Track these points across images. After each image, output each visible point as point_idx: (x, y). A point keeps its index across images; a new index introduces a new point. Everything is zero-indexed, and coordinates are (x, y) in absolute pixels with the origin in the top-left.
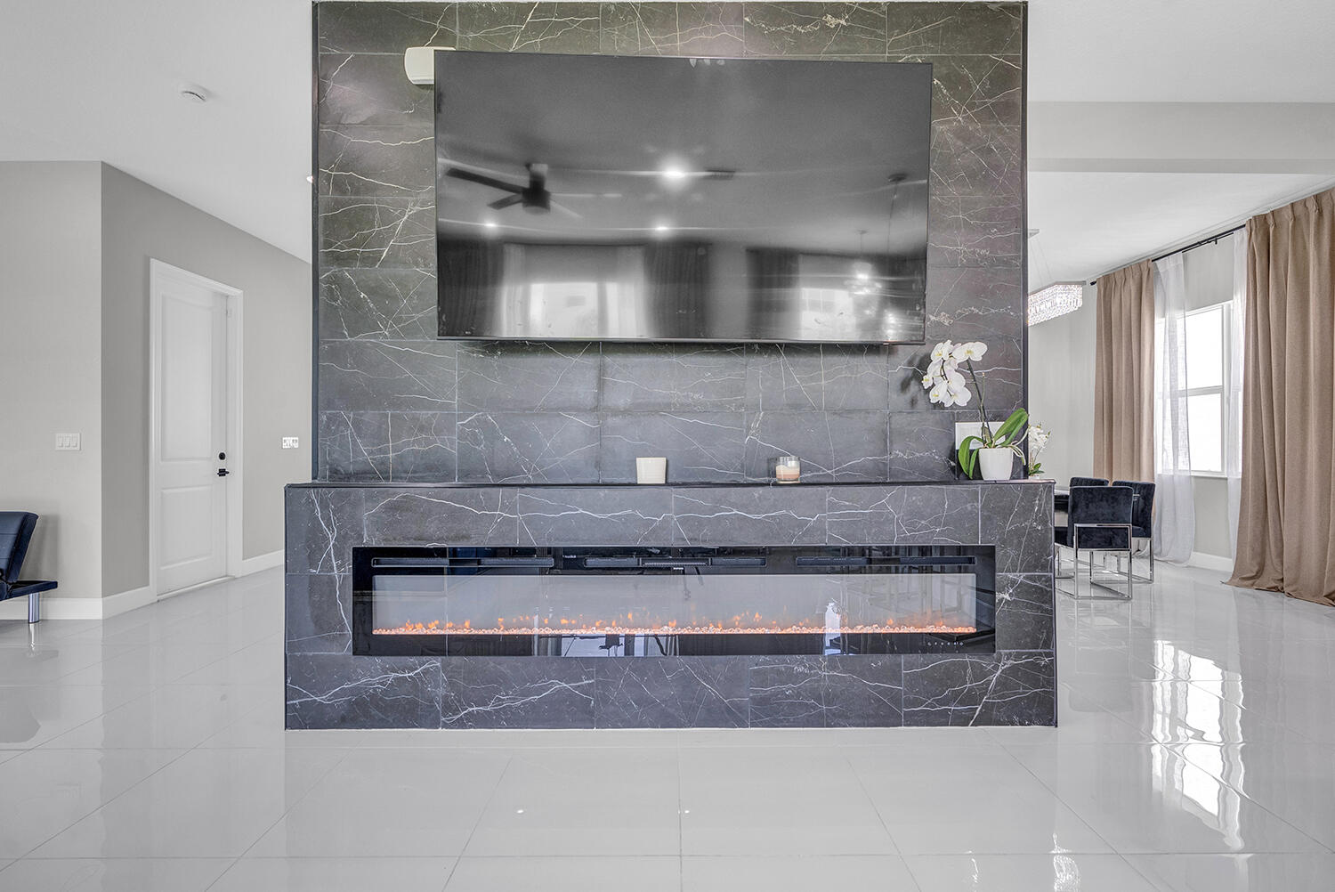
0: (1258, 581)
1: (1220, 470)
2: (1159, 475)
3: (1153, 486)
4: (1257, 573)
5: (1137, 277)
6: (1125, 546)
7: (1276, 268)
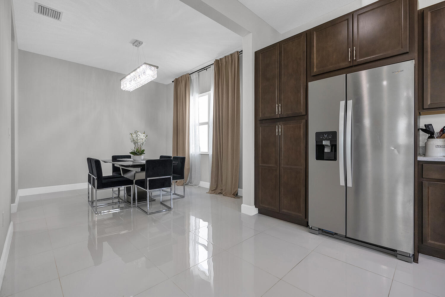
0: (216, 191)
1: (207, 151)
2: (191, 154)
3: (184, 158)
4: (216, 188)
5: (185, 80)
6: (169, 185)
7: (221, 79)
